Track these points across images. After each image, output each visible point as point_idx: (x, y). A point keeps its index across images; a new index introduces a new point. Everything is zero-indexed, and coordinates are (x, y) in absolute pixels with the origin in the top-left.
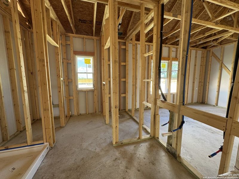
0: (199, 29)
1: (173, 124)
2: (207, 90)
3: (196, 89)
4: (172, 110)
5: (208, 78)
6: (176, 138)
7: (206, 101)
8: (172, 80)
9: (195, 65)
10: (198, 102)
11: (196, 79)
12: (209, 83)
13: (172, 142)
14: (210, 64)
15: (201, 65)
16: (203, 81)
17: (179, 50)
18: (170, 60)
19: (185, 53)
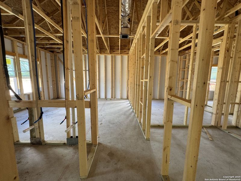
0: (44, 36)
1: (33, 119)
2: (59, 87)
3: (51, 87)
4: (30, 107)
5: (59, 78)
6: (38, 129)
7: (60, 96)
8: (22, 79)
9: (46, 66)
10: (54, 98)
11: (49, 78)
12: (60, 81)
13: (35, 135)
14: (58, 66)
15: (51, 66)
16: (55, 79)
17: (26, 47)
18: (16, 56)
19: (34, 58)
